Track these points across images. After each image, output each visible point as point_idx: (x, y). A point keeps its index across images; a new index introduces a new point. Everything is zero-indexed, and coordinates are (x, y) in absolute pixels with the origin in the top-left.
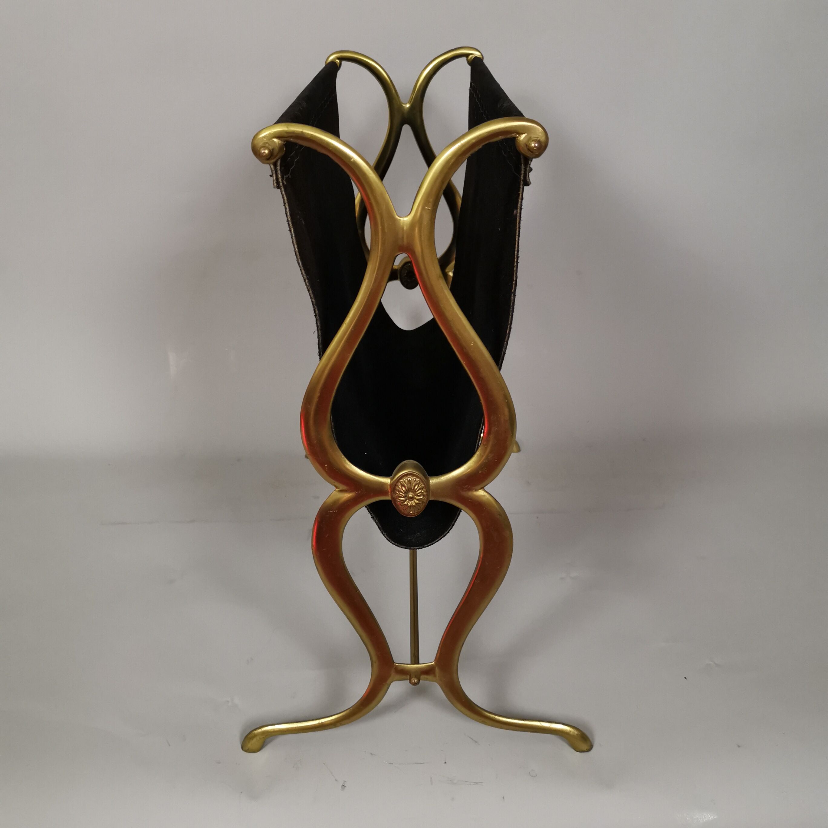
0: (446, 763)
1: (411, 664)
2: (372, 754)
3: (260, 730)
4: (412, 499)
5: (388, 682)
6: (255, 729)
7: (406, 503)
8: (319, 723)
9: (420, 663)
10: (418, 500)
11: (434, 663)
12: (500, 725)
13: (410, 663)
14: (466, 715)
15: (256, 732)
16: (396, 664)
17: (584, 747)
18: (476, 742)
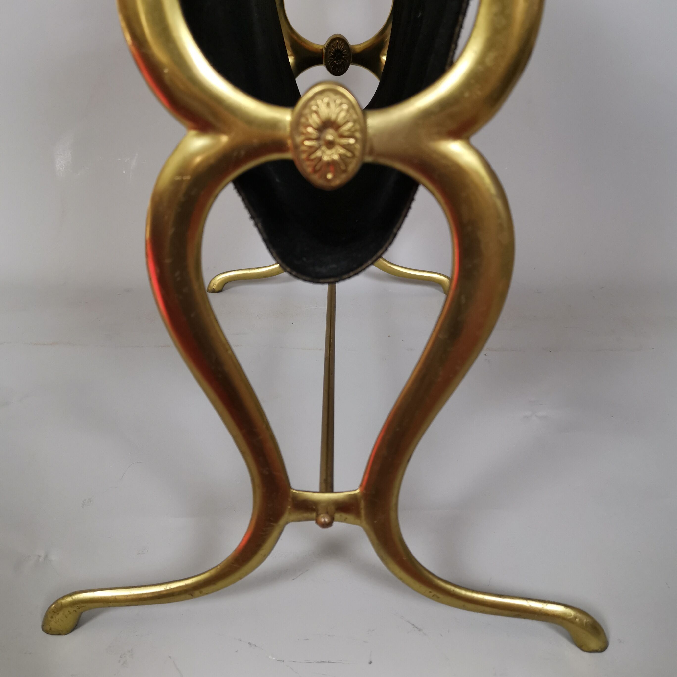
0: (372, 664)
1: (321, 492)
2: (250, 644)
3: (69, 599)
4: (330, 144)
5: (281, 522)
6: (63, 598)
7: (319, 154)
8: (167, 590)
9: (335, 489)
10: (344, 146)
11: (358, 491)
12: (461, 603)
13: (318, 490)
14: (408, 585)
15: (63, 601)
16: (295, 491)
17: (594, 644)
18: (420, 630)
